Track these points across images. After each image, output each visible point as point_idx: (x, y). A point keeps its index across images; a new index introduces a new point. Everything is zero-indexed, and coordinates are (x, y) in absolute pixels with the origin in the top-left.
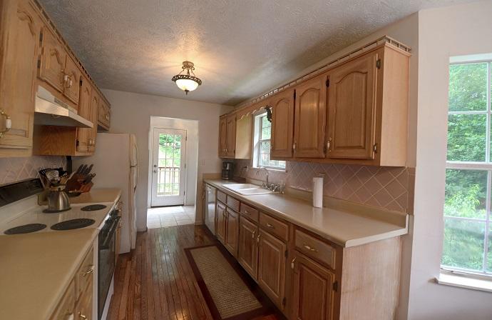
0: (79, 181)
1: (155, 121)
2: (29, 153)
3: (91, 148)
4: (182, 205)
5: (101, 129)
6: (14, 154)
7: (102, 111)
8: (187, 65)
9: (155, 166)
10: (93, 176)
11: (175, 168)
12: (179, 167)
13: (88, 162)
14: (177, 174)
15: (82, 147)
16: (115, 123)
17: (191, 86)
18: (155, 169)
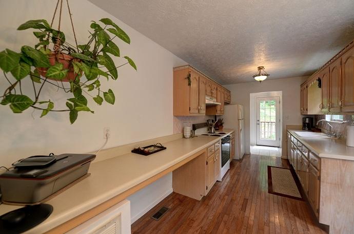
0: (219, 125)
1: (252, 95)
2: (205, 114)
3: (222, 112)
4: (278, 147)
5: (227, 103)
6: (202, 115)
7: (226, 96)
8: (260, 68)
9: (258, 121)
10: (223, 123)
11: (272, 122)
12: (275, 121)
13: (221, 118)
14: (274, 127)
15: (218, 112)
16: (233, 100)
17: (263, 78)
18: (258, 122)
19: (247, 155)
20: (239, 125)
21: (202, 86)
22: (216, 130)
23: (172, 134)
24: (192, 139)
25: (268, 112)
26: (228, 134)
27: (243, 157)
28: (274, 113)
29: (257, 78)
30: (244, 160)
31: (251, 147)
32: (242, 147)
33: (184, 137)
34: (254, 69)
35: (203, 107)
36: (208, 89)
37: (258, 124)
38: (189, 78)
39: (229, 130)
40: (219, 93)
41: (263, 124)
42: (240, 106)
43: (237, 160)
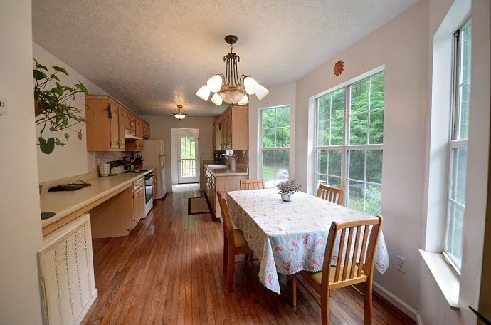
0: (138, 163)
1: (173, 130)
3: (141, 148)
4: (198, 183)
5: (145, 138)
6: (121, 150)
7: (145, 130)
8: (179, 107)
9: (179, 158)
10: (142, 160)
11: (192, 160)
12: (195, 158)
13: (140, 154)
15: (138, 148)
16: (152, 135)
17: (182, 117)
18: (179, 160)
19: (169, 194)
20: (160, 162)
21: (122, 119)
22: (136, 168)
23: (87, 172)
24: (110, 178)
25: (188, 149)
26: (151, 171)
27: (166, 196)
28: (193, 151)
29: (177, 116)
30: (167, 198)
31: (173, 186)
32: (164, 187)
33: (100, 176)
34: (174, 106)
35: (123, 142)
36: (127, 122)
37: (180, 161)
38: (109, 109)
39: (150, 168)
40: (138, 126)
41: (184, 162)
42: (161, 142)
43: (160, 199)
